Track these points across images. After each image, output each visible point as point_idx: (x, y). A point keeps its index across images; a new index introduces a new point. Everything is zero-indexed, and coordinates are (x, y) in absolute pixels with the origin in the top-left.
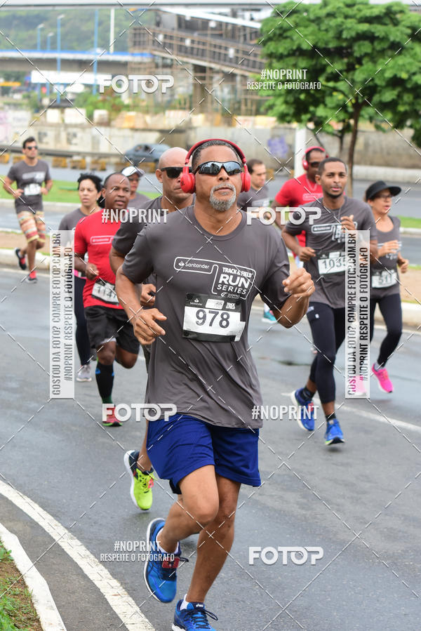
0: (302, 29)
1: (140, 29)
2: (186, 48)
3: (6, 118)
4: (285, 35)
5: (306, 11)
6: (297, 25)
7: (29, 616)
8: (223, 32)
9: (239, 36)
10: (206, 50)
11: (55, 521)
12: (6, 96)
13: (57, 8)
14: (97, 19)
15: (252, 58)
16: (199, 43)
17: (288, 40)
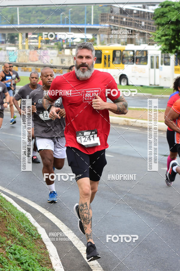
0: (172, 12)
1: (104, 14)
2: (124, 22)
3: (47, 53)
4: (164, 15)
5: (174, 5)
6: (169, 11)
7: (47, 262)
8: (140, 15)
9: (146, 17)
10: (132, 23)
11: (62, 222)
12: (48, 44)
13: (68, 6)
14: (86, 10)
15: (152, 26)
16: (129, 19)
17: (166, 18)
